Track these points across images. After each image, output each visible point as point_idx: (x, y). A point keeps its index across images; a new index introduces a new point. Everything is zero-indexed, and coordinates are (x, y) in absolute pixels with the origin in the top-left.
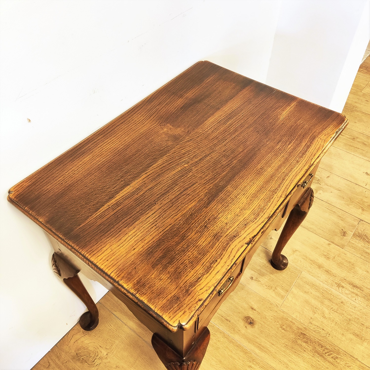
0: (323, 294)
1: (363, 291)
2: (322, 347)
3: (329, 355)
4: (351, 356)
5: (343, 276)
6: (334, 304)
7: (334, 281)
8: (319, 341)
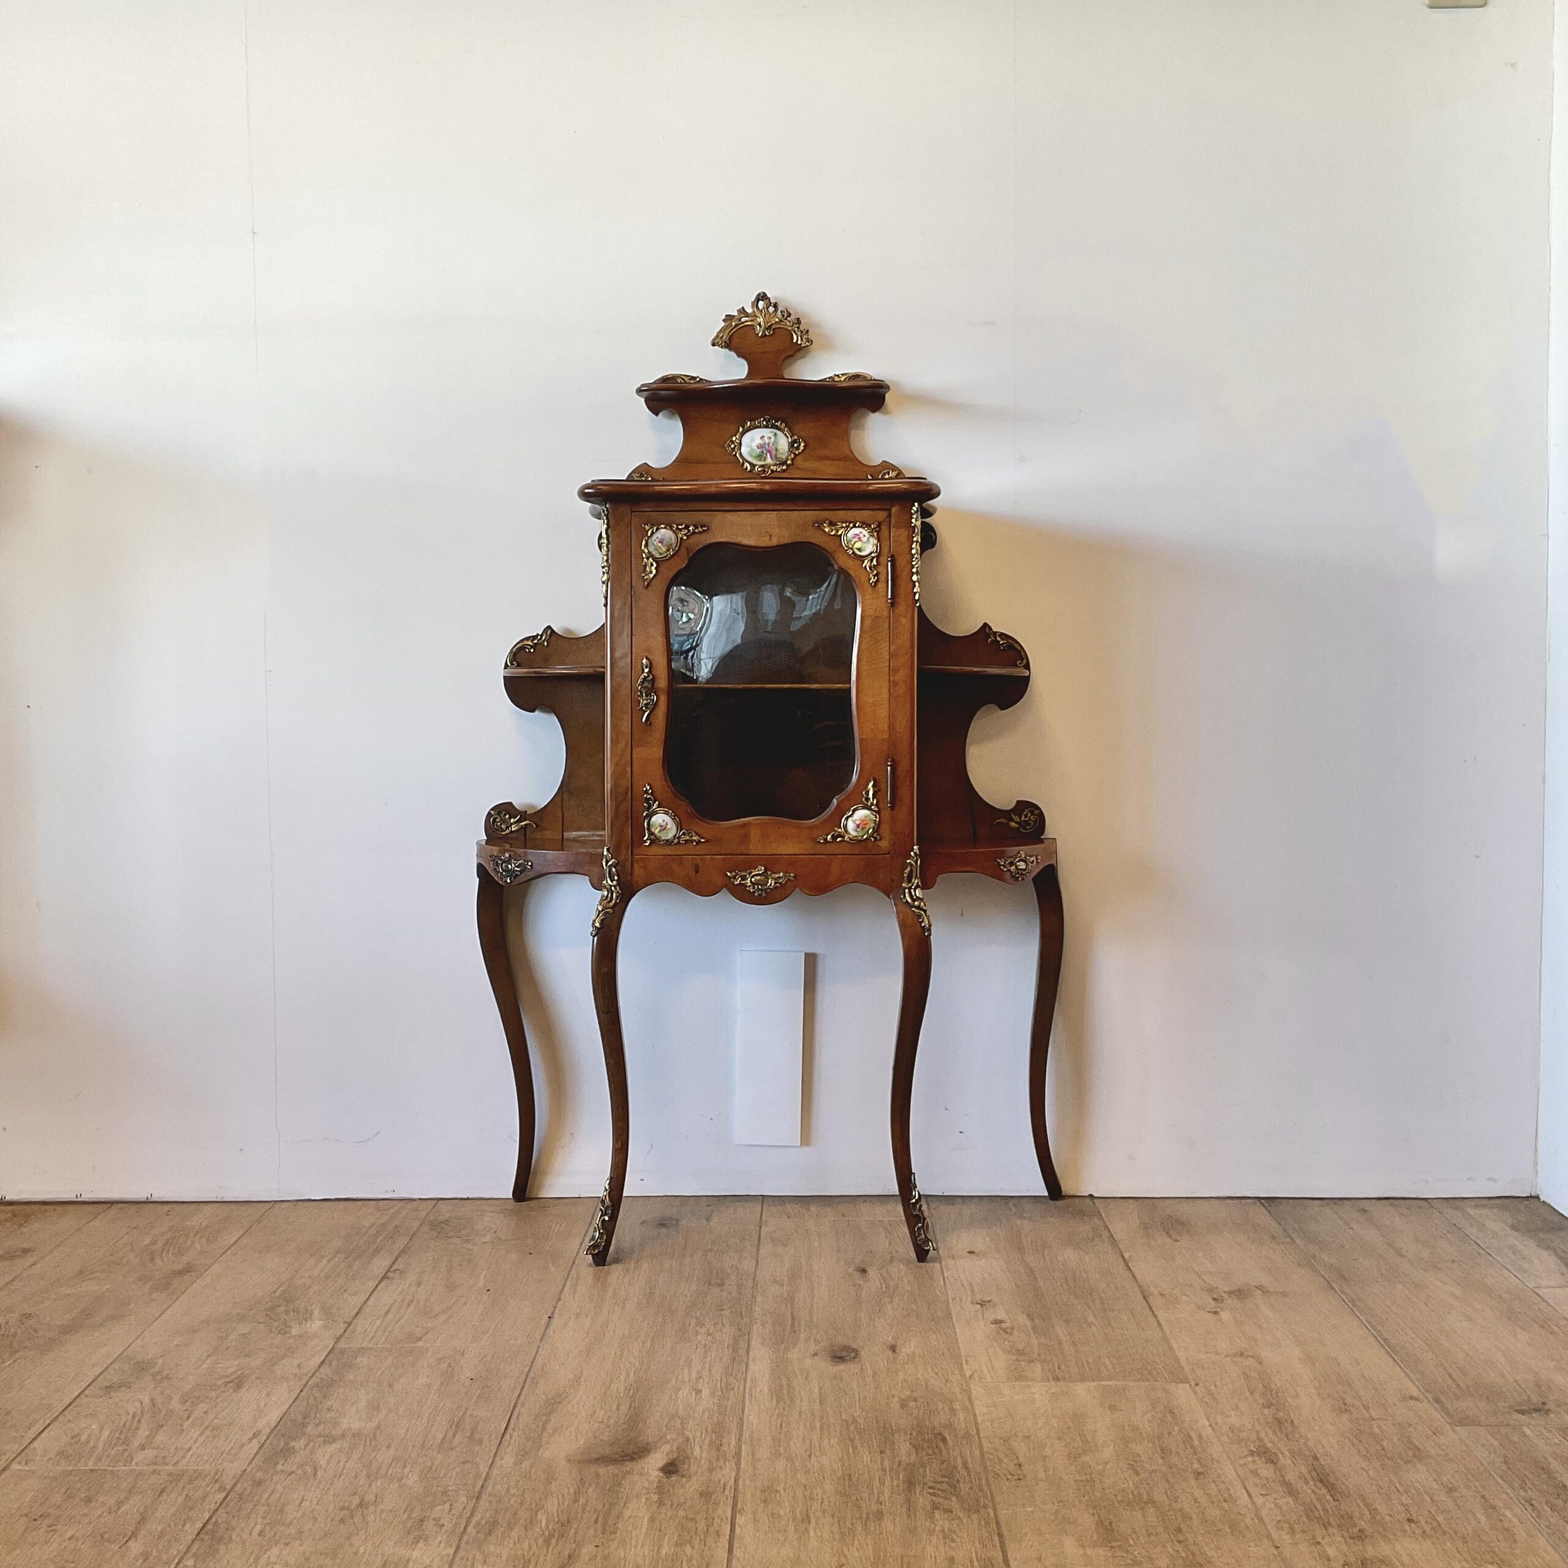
0: (1166, 1435)
1: (1334, 1500)
2: (944, 1476)
3: (934, 1495)
4: (1000, 1535)
5: (1321, 1451)
6: (1160, 1461)
7: (1266, 1441)
8: (959, 1468)
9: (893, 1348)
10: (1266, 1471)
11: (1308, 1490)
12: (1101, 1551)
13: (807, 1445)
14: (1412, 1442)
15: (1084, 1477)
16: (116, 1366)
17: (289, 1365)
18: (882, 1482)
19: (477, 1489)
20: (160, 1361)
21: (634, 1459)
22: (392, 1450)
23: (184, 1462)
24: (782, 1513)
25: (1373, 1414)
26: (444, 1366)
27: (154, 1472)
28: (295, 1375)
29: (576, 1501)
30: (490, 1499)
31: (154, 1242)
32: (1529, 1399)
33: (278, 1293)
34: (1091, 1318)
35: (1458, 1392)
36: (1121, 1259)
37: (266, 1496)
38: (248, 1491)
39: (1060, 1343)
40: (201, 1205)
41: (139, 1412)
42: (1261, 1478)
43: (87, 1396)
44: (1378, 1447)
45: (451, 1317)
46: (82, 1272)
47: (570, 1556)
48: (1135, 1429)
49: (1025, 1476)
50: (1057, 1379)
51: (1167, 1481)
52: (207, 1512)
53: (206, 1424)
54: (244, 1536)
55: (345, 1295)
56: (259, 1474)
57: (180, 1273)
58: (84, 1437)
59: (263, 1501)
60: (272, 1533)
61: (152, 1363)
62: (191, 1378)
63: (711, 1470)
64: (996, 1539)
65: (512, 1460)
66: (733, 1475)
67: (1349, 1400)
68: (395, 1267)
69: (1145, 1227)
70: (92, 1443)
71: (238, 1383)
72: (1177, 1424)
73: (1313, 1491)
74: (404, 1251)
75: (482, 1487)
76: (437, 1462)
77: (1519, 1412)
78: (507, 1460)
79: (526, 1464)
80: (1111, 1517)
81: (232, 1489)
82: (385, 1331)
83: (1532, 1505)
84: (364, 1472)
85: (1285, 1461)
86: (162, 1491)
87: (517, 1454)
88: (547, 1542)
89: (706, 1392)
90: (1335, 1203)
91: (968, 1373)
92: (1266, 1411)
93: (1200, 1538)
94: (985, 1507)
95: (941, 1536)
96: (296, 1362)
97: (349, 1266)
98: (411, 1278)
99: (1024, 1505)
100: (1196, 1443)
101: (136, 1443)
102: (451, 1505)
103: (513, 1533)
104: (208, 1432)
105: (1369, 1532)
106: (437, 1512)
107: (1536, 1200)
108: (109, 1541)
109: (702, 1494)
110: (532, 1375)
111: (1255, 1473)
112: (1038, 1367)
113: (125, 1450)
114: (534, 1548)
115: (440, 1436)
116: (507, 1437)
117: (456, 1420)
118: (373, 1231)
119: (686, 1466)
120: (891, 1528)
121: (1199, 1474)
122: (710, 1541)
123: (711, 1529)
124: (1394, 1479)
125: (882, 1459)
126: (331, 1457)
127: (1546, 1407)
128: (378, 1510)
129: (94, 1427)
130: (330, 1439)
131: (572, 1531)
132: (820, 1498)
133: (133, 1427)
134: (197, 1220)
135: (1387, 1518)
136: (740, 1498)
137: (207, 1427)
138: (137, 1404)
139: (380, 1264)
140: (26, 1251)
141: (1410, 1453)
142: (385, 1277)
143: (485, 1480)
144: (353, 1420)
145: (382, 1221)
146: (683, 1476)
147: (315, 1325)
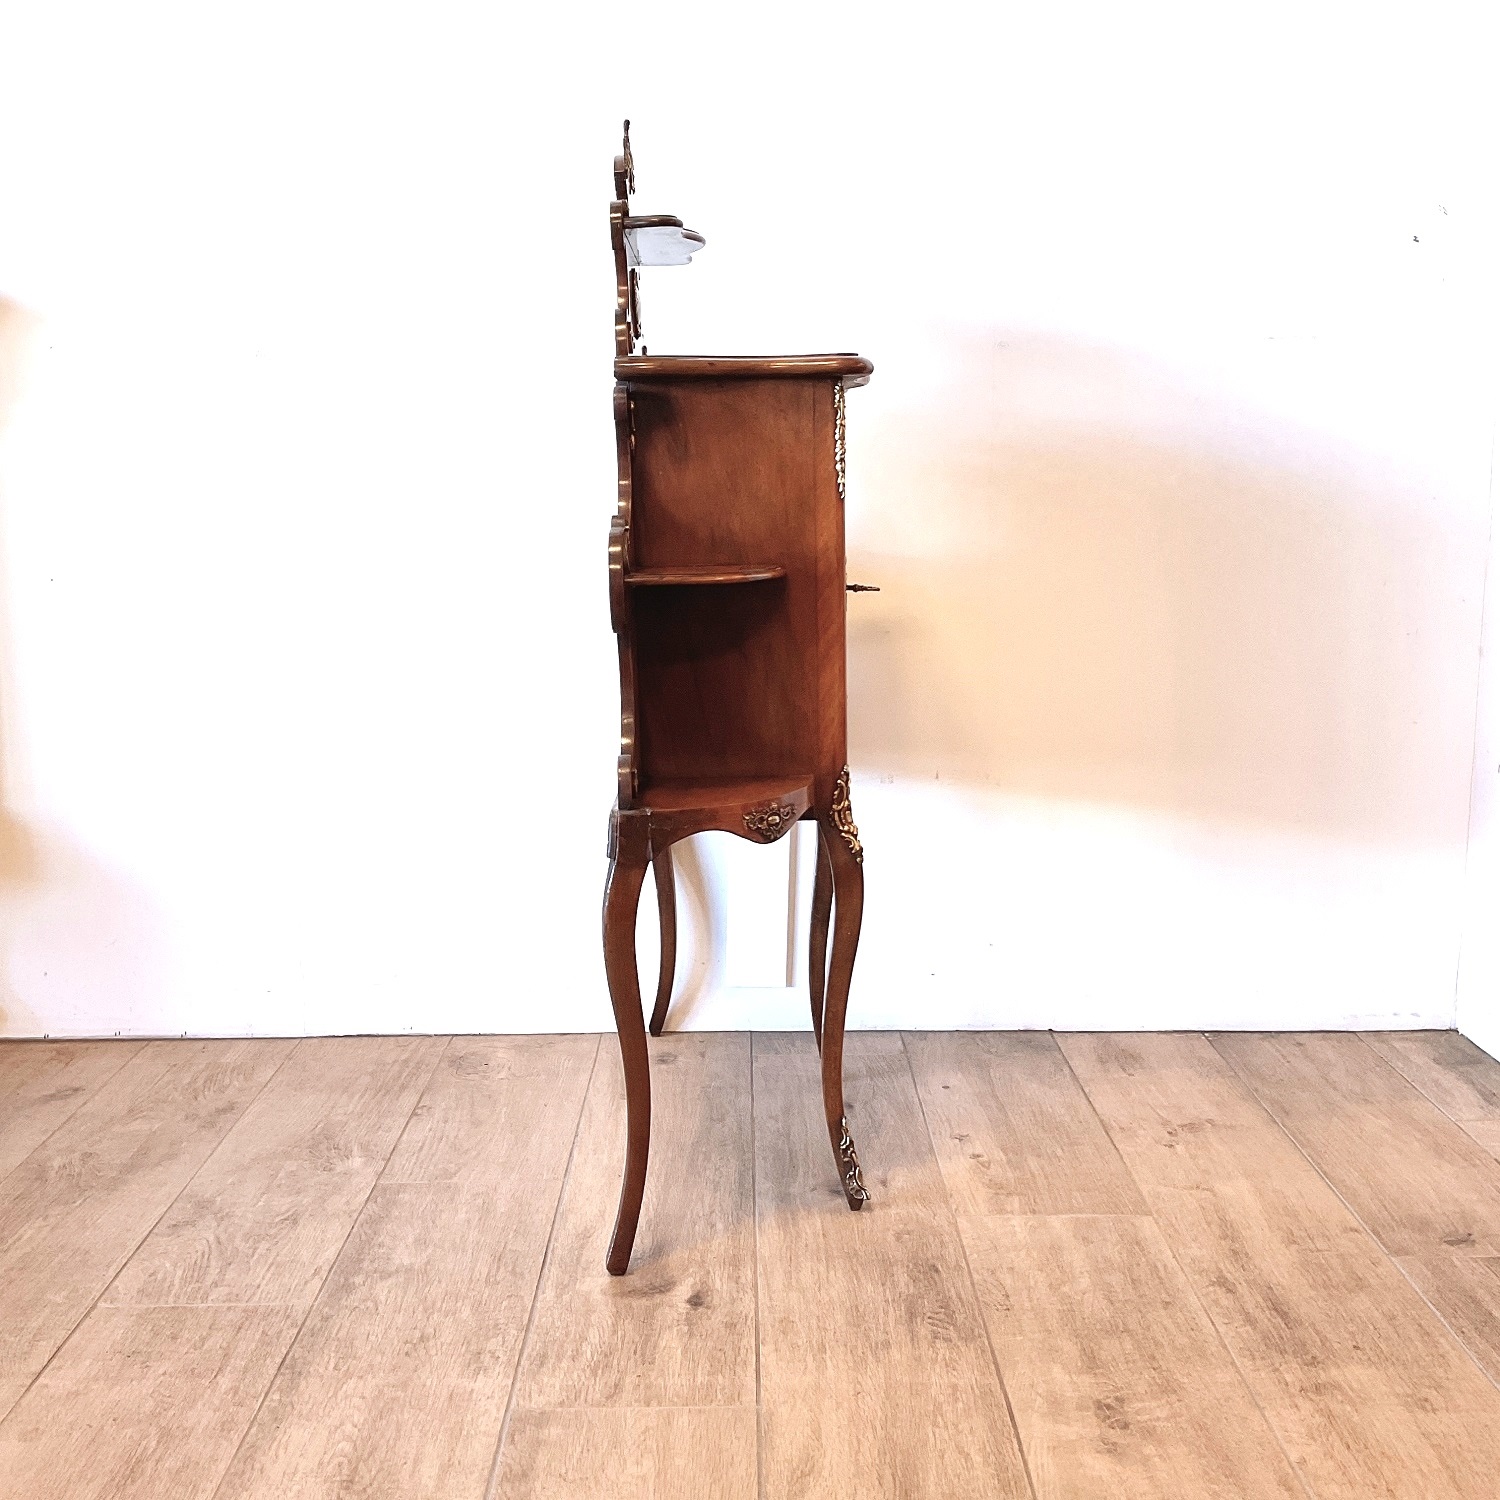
9: (884, 1183)
10: (1226, 1300)
11: (1265, 1318)
12: (1086, 1380)
13: (816, 1277)
14: (1354, 1273)
15: (1065, 1307)
16: (179, 1205)
17: (337, 1203)
18: (886, 1313)
19: (525, 1322)
20: (219, 1199)
21: (661, 1292)
22: (444, 1285)
23: (256, 1298)
24: (800, 1343)
25: (1318, 1246)
26: (480, 1201)
27: (229, 1308)
28: (345, 1212)
29: (615, 1332)
30: (538, 1331)
31: (194, 1080)
32: (1457, 1231)
33: (317, 1131)
34: (1059, 1152)
35: (1394, 1224)
36: (1082, 1094)
37: (335, 1332)
38: (319, 1325)
39: (1033, 1175)
40: (233, 1041)
41: (207, 1250)
42: (1222, 1307)
43: (157, 1235)
44: (1325, 1278)
45: (479, 1154)
46: (131, 1111)
47: (616, 1386)
48: (1106, 1260)
49: (1012, 1306)
50: (1034, 1212)
51: (1140, 1312)
52: (283, 1349)
53: (269, 1262)
54: (321, 1371)
55: (380, 1132)
56: (326, 1309)
57: (224, 1111)
58: (160, 1276)
59: (333, 1335)
60: (346, 1367)
61: (212, 1202)
62: (250, 1216)
63: (733, 1301)
64: (993, 1367)
65: (553, 1294)
66: (753, 1306)
67: (1296, 1233)
68: (420, 1105)
69: (1102, 1061)
70: (169, 1280)
71: (294, 1220)
72: (1144, 1255)
73: (1269, 1320)
74: (427, 1089)
75: (530, 1320)
76: (485, 1296)
77: (1448, 1242)
78: (549, 1294)
79: (566, 1298)
80: (1092, 1345)
81: (304, 1323)
82: (421, 1167)
83: (1463, 1332)
84: (421, 1308)
85: (1243, 1289)
86: (240, 1328)
87: (557, 1288)
88: (594, 1374)
89: (720, 1226)
90: (1273, 1037)
91: (954, 1207)
92: (1223, 1242)
93: (1172, 1365)
94: (980, 1336)
95: (944, 1366)
96: (344, 1200)
97: (379, 1103)
98: (438, 1114)
99: (1015, 1334)
100: (1162, 1273)
101: (209, 1281)
102: (504, 1338)
103: (563, 1365)
104: (273, 1268)
105: (1321, 1358)
106: (493, 1344)
107: (1455, 1033)
108: (199, 1375)
109: (727, 1325)
110: (561, 1210)
111: (1216, 1302)
112: (1015, 1203)
113: (199, 1288)
114: (583, 1378)
115: (485, 1271)
116: (546, 1270)
117: (498, 1255)
118: (396, 1068)
119: (709, 1298)
120: (898, 1357)
121: (1167, 1303)
122: (738, 1369)
123: (739, 1359)
124: (1341, 1309)
125: (885, 1291)
126: (389, 1292)
127: (1472, 1238)
128: (439, 1343)
129: (168, 1265)
130: (385, 1275)
131: (615, 1362)
132: (832, 1327)
133: (204, 1265)
134: (231, 1057)
135: (1336, 1346)
136: (761, 1328)
137: (272, 1264)
138: (205, 1241)
139: (408, 1100)
140: (76, 1090)
141: (1353, 1283)
142: (414, 1114)
143: (531, 1312)
144: (403, 1257)
145: (403, 1057)
146: (708, 1308)
147: (356, 1162)
